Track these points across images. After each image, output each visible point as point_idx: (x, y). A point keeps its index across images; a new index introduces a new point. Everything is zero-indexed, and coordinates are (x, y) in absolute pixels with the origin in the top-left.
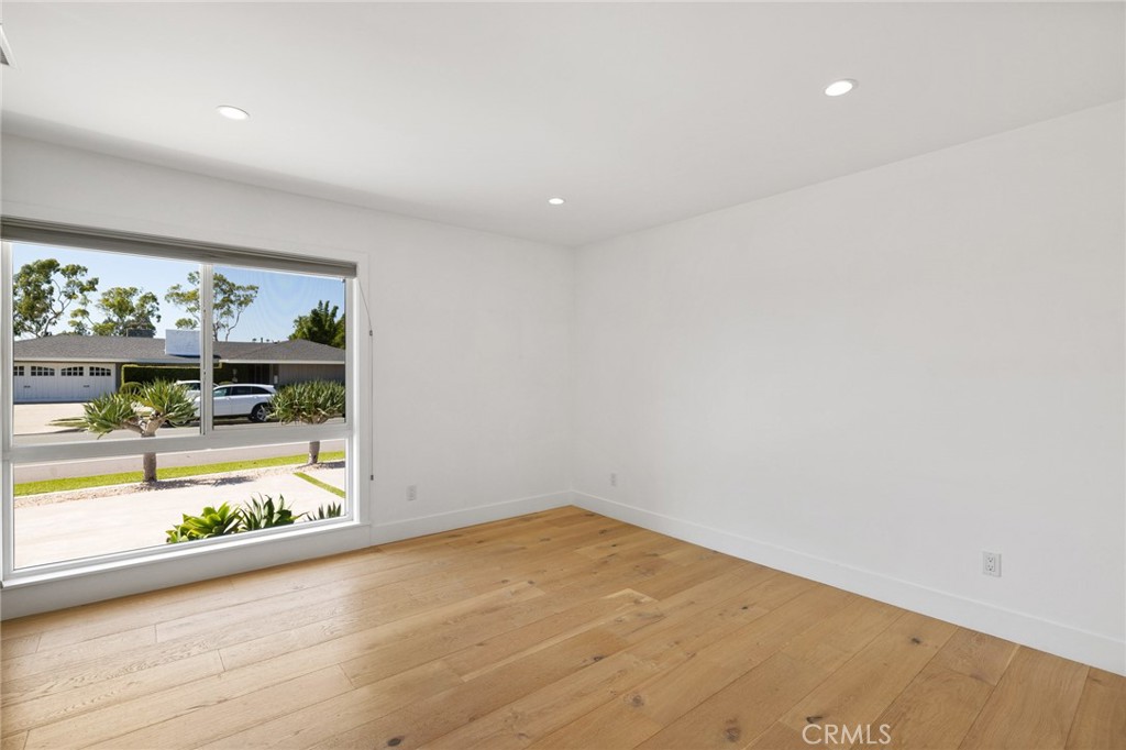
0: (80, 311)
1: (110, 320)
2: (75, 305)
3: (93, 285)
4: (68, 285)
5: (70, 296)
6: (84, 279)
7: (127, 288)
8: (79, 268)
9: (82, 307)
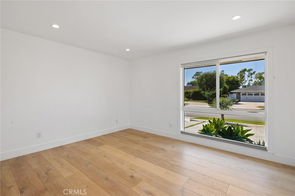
0: (250, 80)
1: (256, 81)
2: (250, 79)
3: (254, 72)
4: (249, 74)
5: (249, 77)
6: (252, 72)
7: (261, 72)
8: (251, 69)
9: (251, 79)
